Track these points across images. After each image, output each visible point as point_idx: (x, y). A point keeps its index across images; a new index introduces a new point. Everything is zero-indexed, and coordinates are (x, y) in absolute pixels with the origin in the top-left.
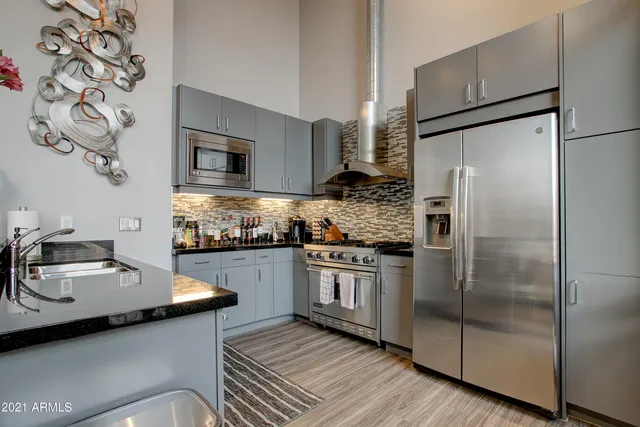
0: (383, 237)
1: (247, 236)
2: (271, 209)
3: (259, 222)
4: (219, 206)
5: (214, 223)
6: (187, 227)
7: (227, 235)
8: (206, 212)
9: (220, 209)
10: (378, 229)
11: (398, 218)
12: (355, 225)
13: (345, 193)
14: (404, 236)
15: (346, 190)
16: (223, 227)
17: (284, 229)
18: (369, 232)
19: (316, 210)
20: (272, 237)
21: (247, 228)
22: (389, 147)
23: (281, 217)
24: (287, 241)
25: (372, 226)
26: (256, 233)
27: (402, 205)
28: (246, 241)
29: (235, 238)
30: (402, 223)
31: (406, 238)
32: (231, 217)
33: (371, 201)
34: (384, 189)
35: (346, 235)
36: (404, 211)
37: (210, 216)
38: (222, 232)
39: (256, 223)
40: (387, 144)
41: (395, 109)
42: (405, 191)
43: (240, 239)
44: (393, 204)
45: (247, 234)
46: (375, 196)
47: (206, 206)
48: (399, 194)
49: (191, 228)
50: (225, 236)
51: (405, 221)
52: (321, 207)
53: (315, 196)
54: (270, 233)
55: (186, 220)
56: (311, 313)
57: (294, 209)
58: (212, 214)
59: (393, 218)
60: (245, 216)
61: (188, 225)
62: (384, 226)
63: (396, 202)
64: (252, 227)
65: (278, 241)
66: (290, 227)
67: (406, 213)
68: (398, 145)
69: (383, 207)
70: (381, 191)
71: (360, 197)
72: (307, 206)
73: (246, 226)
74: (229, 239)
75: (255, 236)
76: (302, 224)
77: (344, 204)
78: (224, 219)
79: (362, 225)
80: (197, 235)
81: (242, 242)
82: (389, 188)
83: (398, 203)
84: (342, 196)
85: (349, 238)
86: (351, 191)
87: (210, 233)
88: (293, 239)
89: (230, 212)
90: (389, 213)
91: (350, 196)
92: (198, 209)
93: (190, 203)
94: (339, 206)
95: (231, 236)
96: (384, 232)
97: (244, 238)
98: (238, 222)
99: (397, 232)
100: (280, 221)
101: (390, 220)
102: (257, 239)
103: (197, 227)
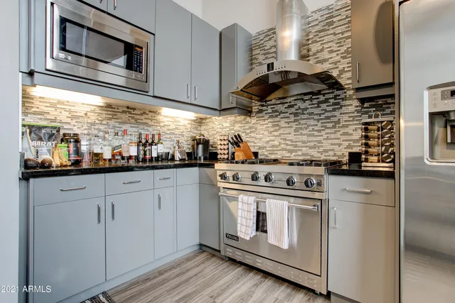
0: (303, 154)
1: (145, 154)
2: (172, 126)
3: (159, 139)
4: (110, 119)
5: (104, 139)
6: (62, 140)
7: (120, 154)
8: (94, 124)
9: (112, 123)
10: (296, 146)
11: (323, 133)
12: (268, 142)
13: (255, 109)
14: (331, 153)
15: (256, 106)
16: (116, 143)
17: (187, 148)
18: (283, 150)
19: (220, 128)
20: (173, 156)
21: (145, 145)
22: (311, 53)
23: (183, 136)
24: (190, 160)
25: (289, 142)
26: (156, 151)
27: (328, 118)
28: (144, 160)
29: (130, 157)
30: (327, 139)
31: (335, 155)
32: (125, 132)
33: (287, 115)
34: (304, 101)
35: (256, 154)
36: (330, 125)
37: (99, 130)
38: (113, 149)
39: (156, 141)
40: (309, 50)
41: (320, 10)
42: (332, 101)
43: (137, 158)
44: (316, 117)
45: (145, 152)
46: (293, 110)
47: (93, 118)
48: (324, 106)
49: (68, 142)
50: (117, 154)
51: (333, 136)
52: (225, 125)
53: (222, 111)
54: (171, 152)
55: (62, 132)
56: (222, 245)
57: (196, 128)
58: (102, 127)
59: (316, 133)
60: (143, 132)
61: (65, 139)
62: (304, 142)
63: (320, 115)
64: (151, 145)
65: (181, 160)
66: (193, 146)
67: (334, 127)
68: (322, 50)
69: (302, 122)
70: (300, 104)
71: (273, 112)
72: (211, 125)
73: (145, 143)
74: (123, 158)
75: (154, 155)
76: (206, 143)
77: (254, 120)
78: (117, 134)
79: (276, 143)
80: (78, 152)
81: (138, 161)
82: (311, 99)
83: (323, 116)
84: (250, 112)
85: (260, 157)
86: (263, 106)
87: (97, 150)
88: (196, 158)
89: (124, 127)
90: (311, 128)
91: (260, 111)
92: (81, 120)
93: (70, 111)
94: (248, 123)
95: (125, 154)
96: (304, 149)
97: (141, 156)
98: (135, 139)
99: (321, 149)
100: (182, 140)
101: (313, 135)
102: (157, 159)
103: (77, 141)
